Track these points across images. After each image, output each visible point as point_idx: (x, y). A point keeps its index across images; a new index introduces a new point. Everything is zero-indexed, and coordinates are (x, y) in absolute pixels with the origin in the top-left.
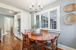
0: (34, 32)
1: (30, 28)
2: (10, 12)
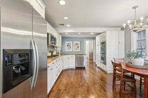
0: (131, 63)
1: (123, 56)
2: (92, 33)
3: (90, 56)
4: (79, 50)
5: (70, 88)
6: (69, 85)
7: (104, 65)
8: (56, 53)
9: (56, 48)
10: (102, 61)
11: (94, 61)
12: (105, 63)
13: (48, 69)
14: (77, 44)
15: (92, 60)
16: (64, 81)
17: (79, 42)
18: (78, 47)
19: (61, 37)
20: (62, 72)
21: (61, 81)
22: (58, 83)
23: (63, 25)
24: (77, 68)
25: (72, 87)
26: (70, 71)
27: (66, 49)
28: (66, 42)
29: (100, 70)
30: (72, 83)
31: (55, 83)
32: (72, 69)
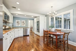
0: (50, 30)
3: (31, 29)
4: (25, 26)
5: (21, 49)
6: (21, 47)
7: (38, 33)
8: (9, 27)
9: (8, 24)
10: (38, 31)
11: (33, 31)
12: (39, 32)
13: (3, 38)
14: (23, 22)
15: (32, 31)
16: (16, 45)
17: (25, 21)
18: (24, 24)
19: (12, 16)
20: (14, 40)
21: (14, 46)
22: (11, 48)
23: (15, 8)
24: (24, 36)
25: (23, 48)
26: (19, 38)
27: (16, 25)
28: (16, 20)
29: (36, 36)
30: (22, 45)
31: (9, 49)
32: (21, 37)
